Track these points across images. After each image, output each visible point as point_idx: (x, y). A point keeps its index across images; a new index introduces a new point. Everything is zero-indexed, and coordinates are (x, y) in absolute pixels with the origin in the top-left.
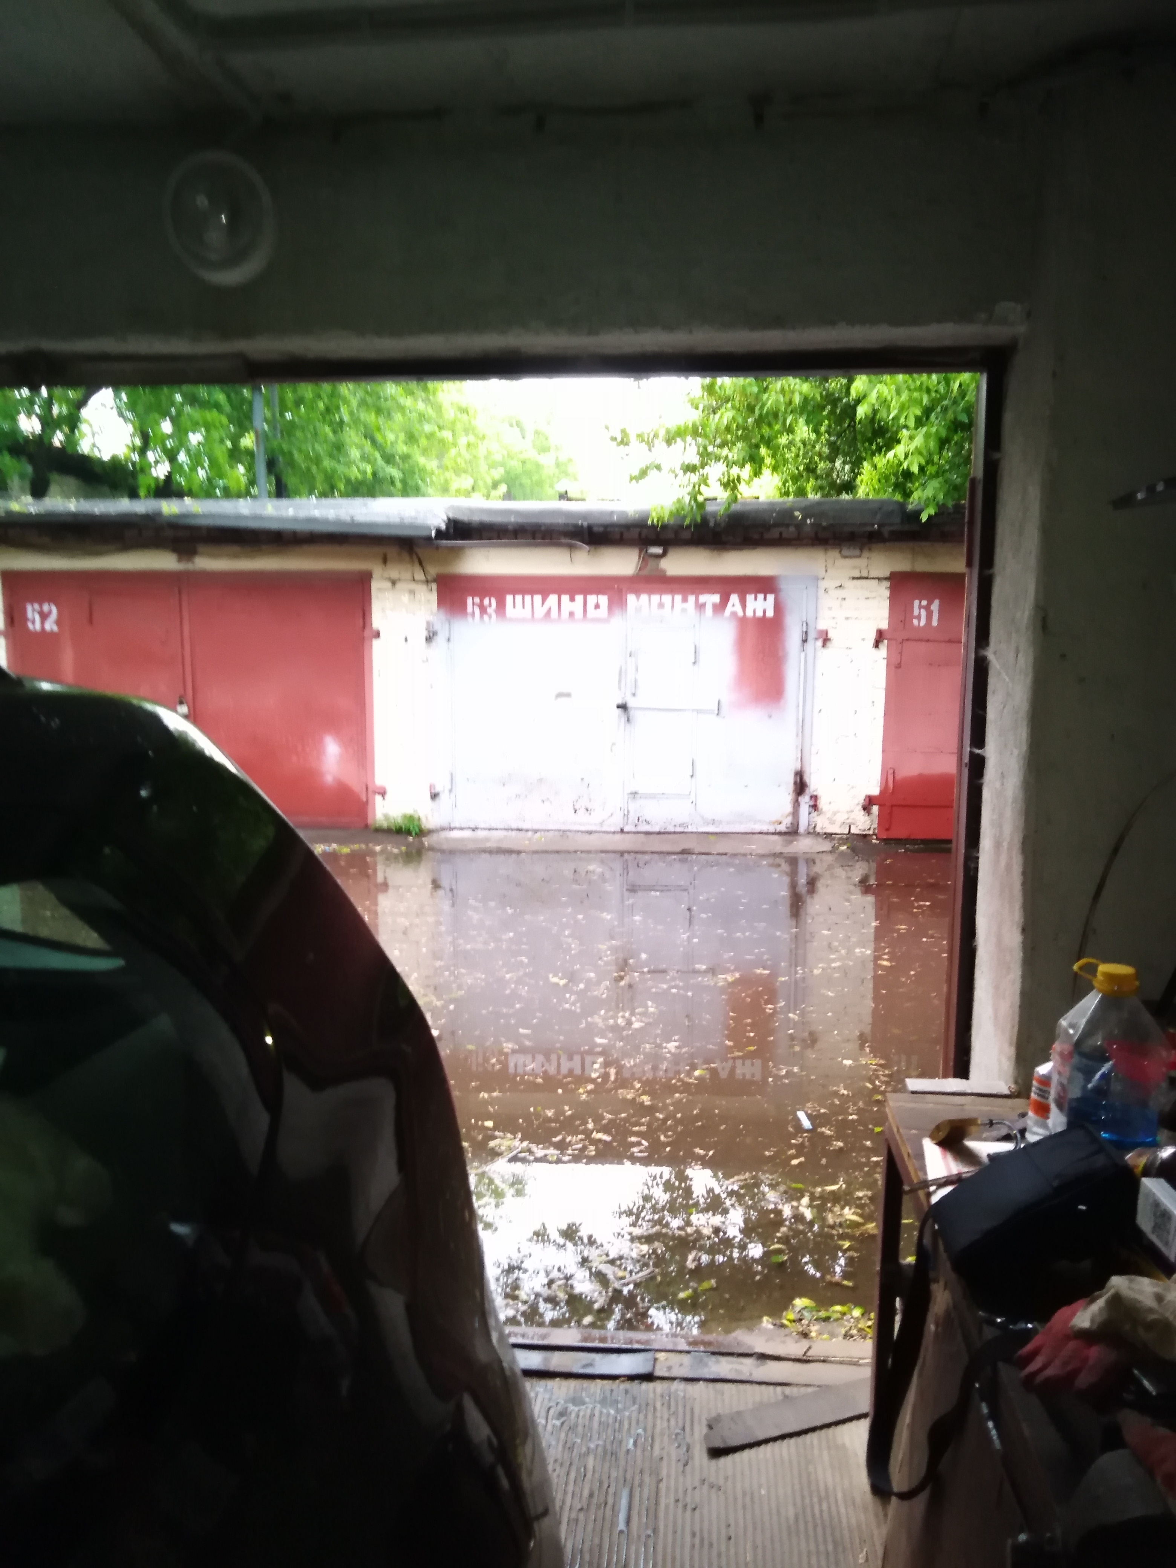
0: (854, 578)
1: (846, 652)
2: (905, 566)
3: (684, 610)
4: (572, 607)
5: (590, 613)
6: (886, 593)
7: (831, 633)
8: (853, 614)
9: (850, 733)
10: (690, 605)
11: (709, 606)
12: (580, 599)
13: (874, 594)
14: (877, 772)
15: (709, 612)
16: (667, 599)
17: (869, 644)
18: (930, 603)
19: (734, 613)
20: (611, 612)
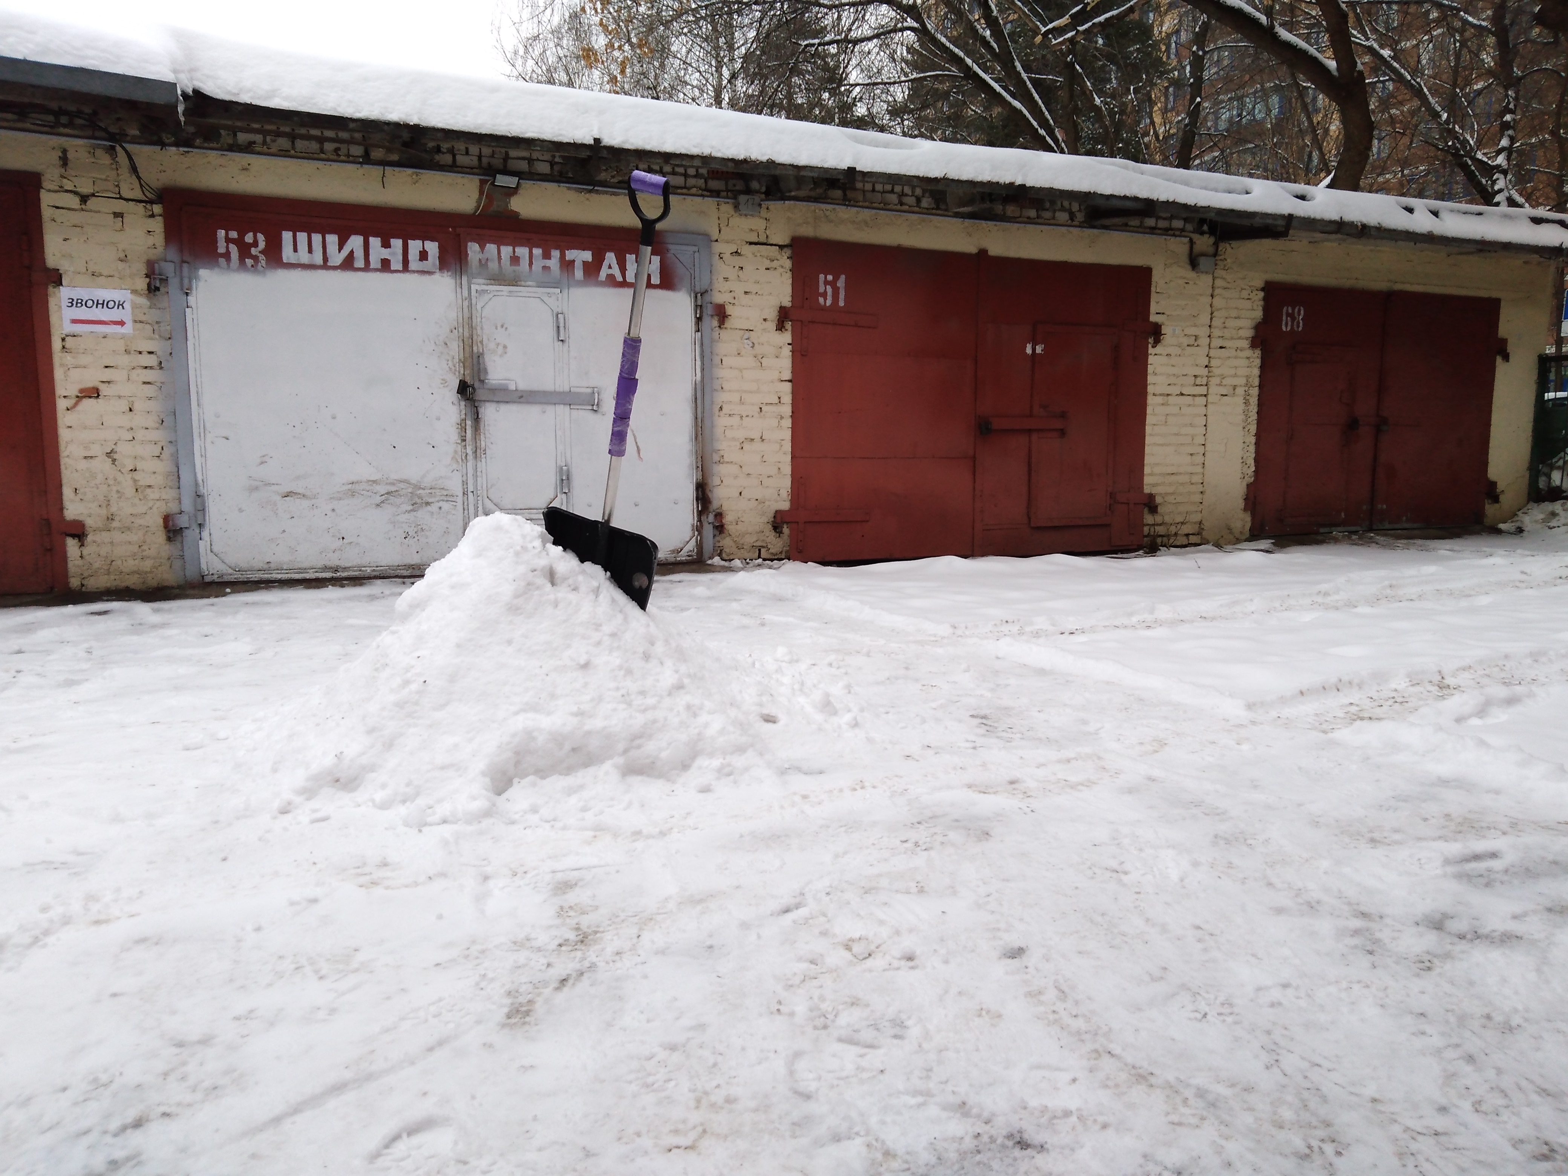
0: (751, 243)
1: (747, 334)
2: (807, 231)
3: (546, 268)
4: (385, 253)
5: (414, 264)
6: (788, 264)
7: (729, 310)
8: (752, 288)
9: (756, 435)
10: (554, 263)
11: (578, 265)
12: (397, 243)
13: (775, 264)
14: (787, 483)
15: (579, 273)
16: (522, 252)
17: (772, 325)
18: (836, 279)
19: (611, 277)
20: (444, 264)
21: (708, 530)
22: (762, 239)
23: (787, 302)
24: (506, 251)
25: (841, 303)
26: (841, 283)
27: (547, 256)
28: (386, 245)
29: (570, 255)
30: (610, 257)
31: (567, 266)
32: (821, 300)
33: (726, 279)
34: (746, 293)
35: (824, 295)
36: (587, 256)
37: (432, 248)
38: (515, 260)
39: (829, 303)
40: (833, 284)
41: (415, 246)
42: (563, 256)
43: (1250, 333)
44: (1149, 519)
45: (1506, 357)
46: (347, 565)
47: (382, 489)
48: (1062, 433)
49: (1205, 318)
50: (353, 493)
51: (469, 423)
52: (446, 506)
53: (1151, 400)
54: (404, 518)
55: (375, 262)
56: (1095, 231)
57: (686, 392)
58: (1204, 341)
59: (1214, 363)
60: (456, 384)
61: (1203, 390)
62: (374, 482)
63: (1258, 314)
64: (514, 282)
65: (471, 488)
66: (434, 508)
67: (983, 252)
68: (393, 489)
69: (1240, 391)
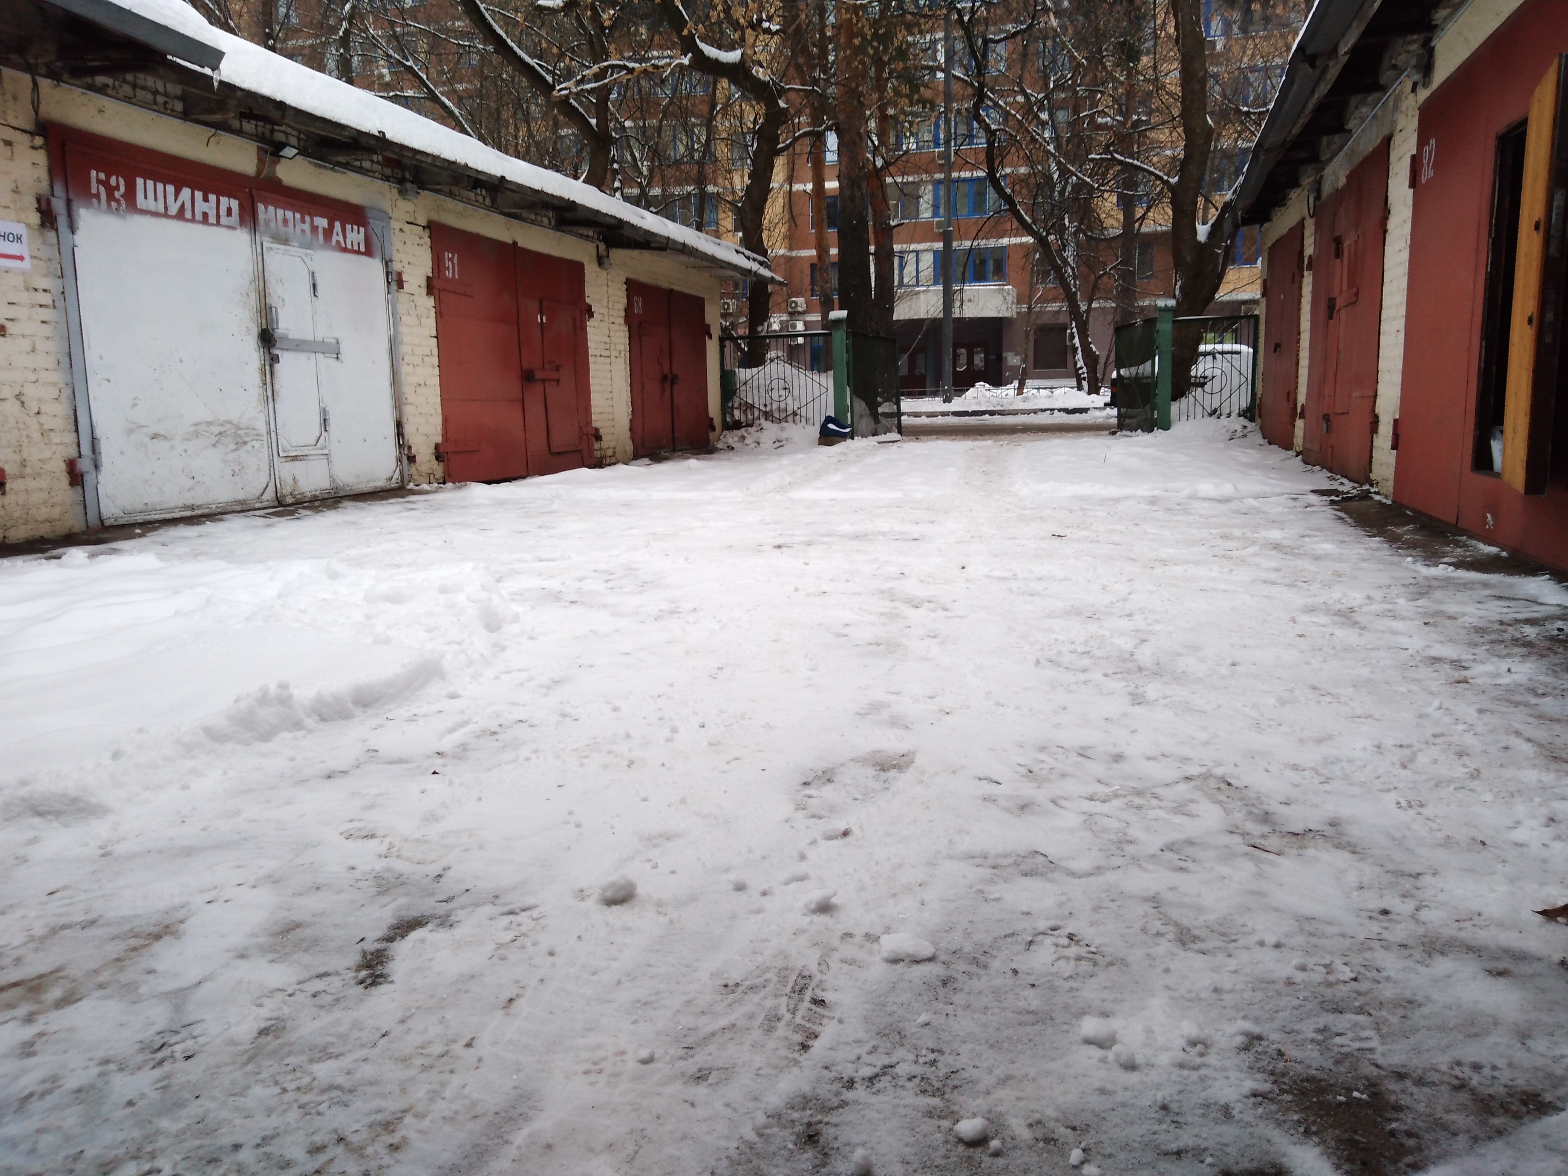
0: (408, 223)
1: (412, 297)
2: (435, 217)
3: (303, 231)
4: (205, 207)
5: (223, 219)
6: (428, 241)
8: (412, 260)
9: (422, 382)
10: (307, 227)
11: (320, 230)
13: (422, 241)
14: (439, 420)
15: (321, 238)
16: (289, 214)
17: (424, 291)
18: (453, 256)
19: (338, 242)
21: (405, 461)
22: (414, 220)
23: (430, 274)
24: (280, 212)
25: (457, 277)
26: (456, 260)
27: (303, 221)
28: (206, 198)
29: (317, 221)
30: (337, 224)
31: (314, 229)
32: (447, 273)
33: (398, 251)
34: (410, 263)
35: (448, 269)
36: (325, 223)
37: (235, 204)
38: (285, 221)
39: (451, 276)
40: (451, 260)
41: (224, 200)
42: (312, 221)
43: (623, 314)
44: (597, 446)
45: (710, 337)
46: (199, 503)
47: (216, 429)
48: (558, 381)
49: (605, 301)
50: (197, 434)
51: (267, 368)
52: (257, 444)
53: (591, 359)
54: (231, 457)
55: (198, 214)
56: (560, 233)
58: (606, 318)
59: (612, 334)
60: (255, 331)
61: (607, 353)
62: (210, 423)
63: (625, 300)
64: (285, 241)
65: (273, 428)
66: (248, 447)
67: (515, 243)
68: (223, 429)
69: (622, 354)
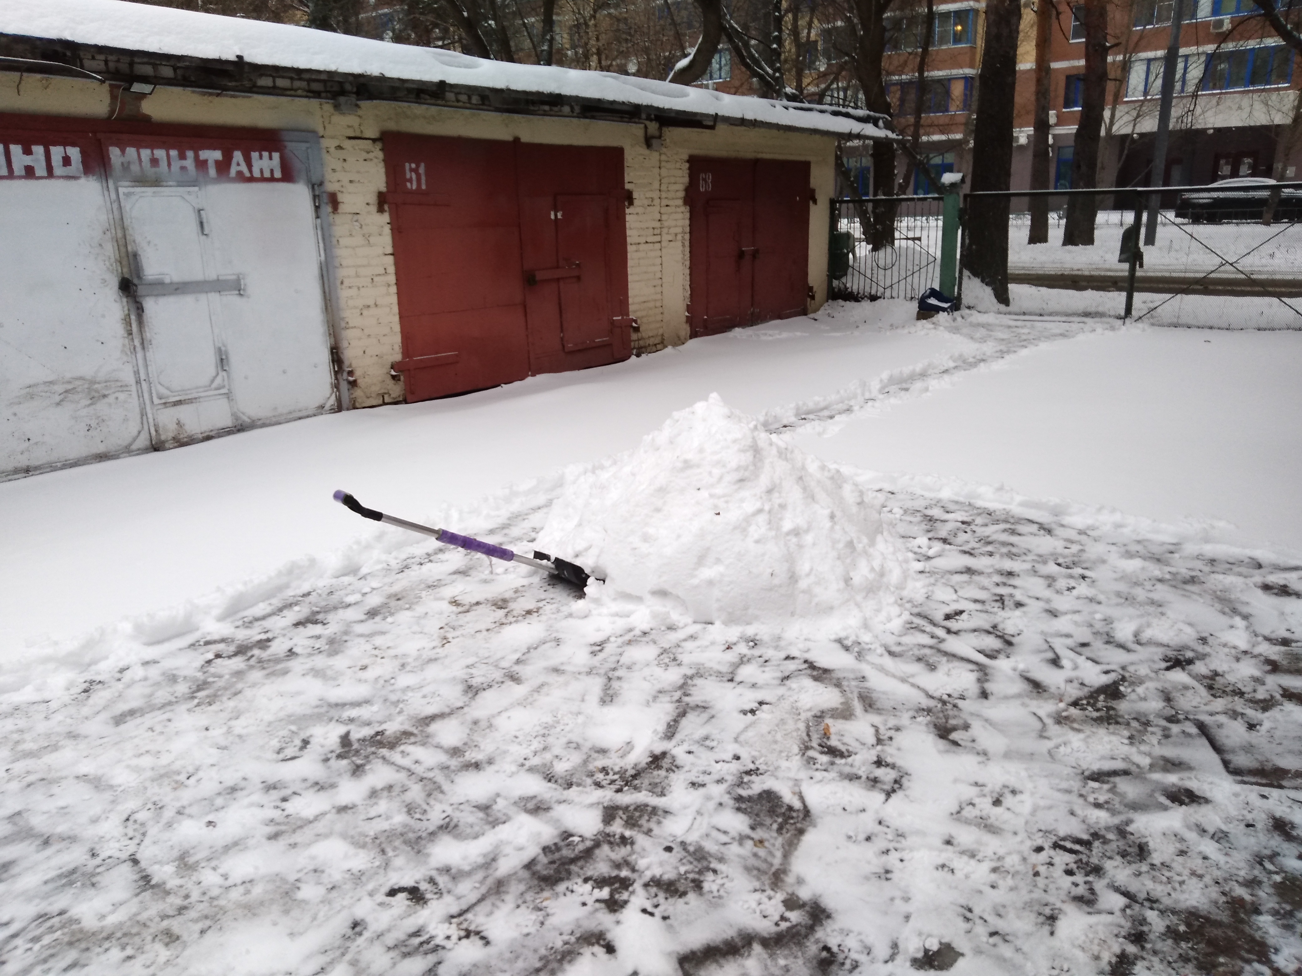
0: (350, 138)
1: (356, 217)
2: (392, 126)
3: (183, 168)
4: (28, 160)
5: (58, 169)
6: (381, 155)
7: (340, 197)
8: (355, 177)
9: (371, 303)
10: (189, 163)
11: (211, 164)
12: (38, 150)
13: (371, 155)
14: (398, 339)
15: (212, 172)
16: (160, 153)
17: (374, 208)
18: (418, 166)
19: (240, 173)
20: (87, 169)
21: (344, 386)
22: (358, 134)
23: (383, 189)
24: (146, 153)
25: (424, 187)
26: (422, 170)
27: (182, 157)
28: (27, 151)
29: (204, 154)
30: (238, 156)
31: (201, 165)
32: (409, 185)
33: (334, 170)
34: (351, 181)
35: (410, 180)
36: (217, 155)
37: (74, 153)
38: (154, 162)
39: (414, 187)
40: (416, 171)
41: (57, 152)
42: (197, 157)
43: (682, 194)
44: (634, 336)
45: (815, 202)
46: (37, 463)
47: (60, 388)
48: (578, 278)
49: (656, 185)
50: (32, 397)
51: (133, 317)
52: (122, 396)
53: (630, 249)
54: (84, 412)
55: (18, 169)
56: (587, 121)
57: (314, 271)
58: (657, 202)
59: (664, 217)
60: (114, 282)
61: (657, 238)
62: (51, 383)
63: (686, 180)
64: (156, 182)
65: (143, 376)
66: (111, 399)
67: (517, 140)
68: (69, 387)
69: (679, 237)
